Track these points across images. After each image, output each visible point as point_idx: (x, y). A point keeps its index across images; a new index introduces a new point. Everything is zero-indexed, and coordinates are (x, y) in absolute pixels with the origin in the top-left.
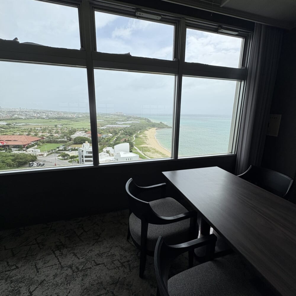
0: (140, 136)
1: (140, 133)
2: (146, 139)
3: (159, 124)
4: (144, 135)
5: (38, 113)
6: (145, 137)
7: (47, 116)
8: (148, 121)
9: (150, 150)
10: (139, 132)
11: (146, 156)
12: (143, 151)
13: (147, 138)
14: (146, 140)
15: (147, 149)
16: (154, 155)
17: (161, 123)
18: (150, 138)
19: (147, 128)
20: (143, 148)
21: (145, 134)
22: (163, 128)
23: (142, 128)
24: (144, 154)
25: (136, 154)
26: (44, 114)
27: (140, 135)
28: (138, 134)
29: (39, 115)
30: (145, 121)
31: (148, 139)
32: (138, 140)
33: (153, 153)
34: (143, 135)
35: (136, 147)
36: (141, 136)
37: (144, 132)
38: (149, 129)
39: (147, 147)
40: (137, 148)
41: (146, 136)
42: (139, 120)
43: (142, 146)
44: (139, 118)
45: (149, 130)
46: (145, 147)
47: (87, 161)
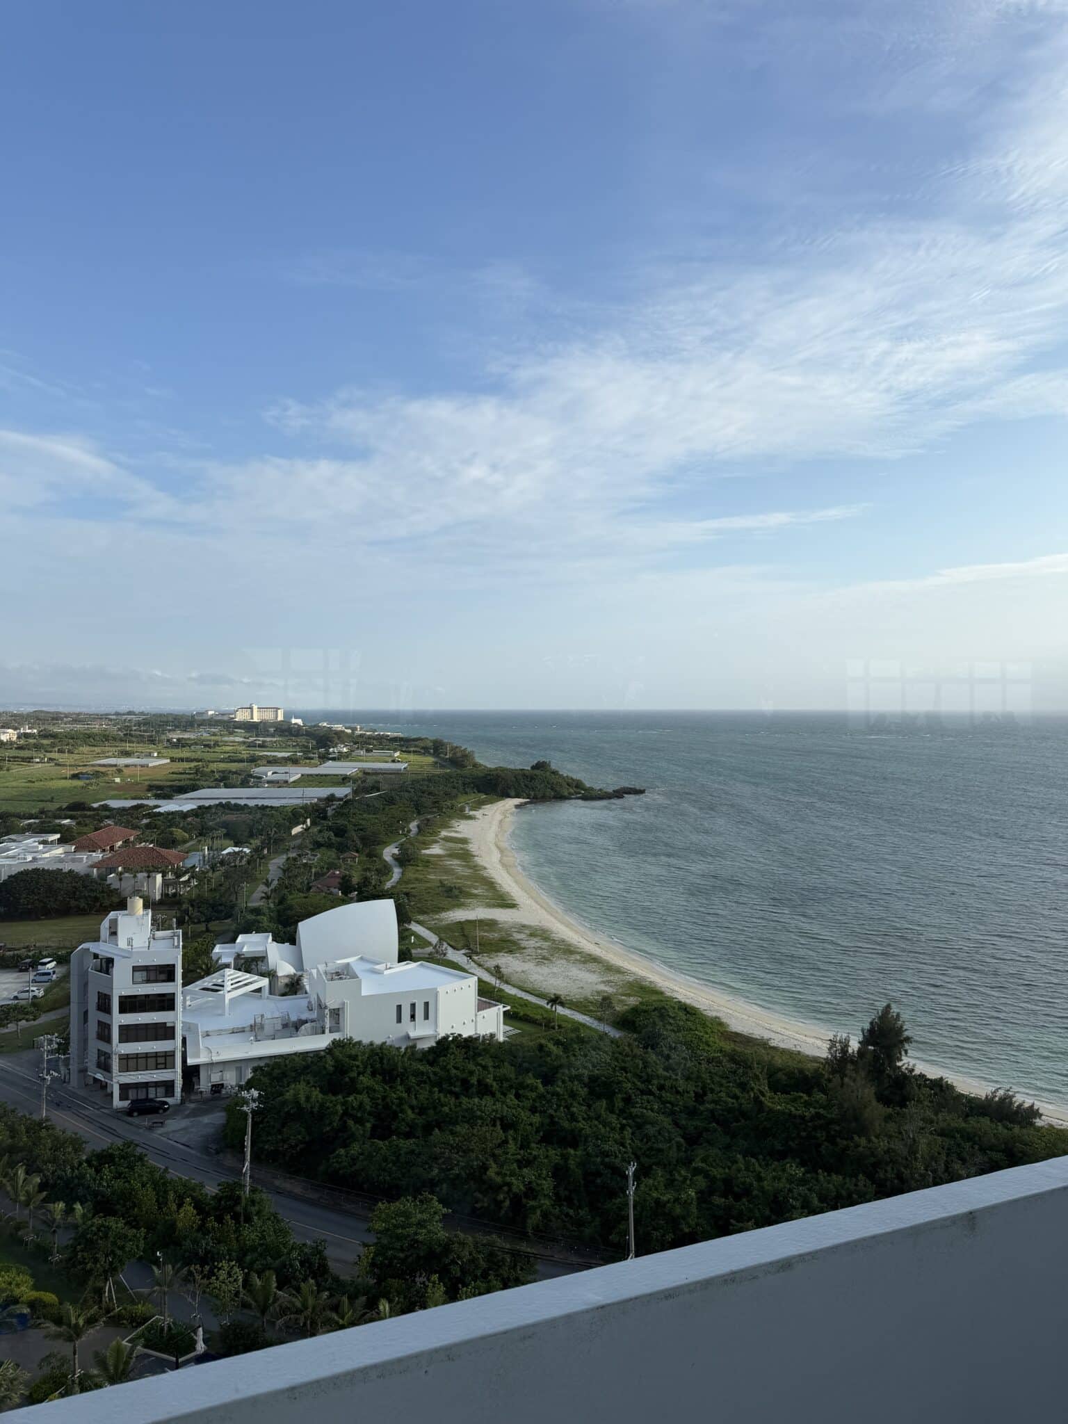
0: (427, 852)
1: (421, 831)
3: (528, 776)
4: (451, 845)
6: (460, 861)
9: (513, 942)
10: (414, 830)
12: (473, 952)
13: (473, 862)
15: (496, 935)
17: (541, 766)
19: (463, 805)
20: (471, 932)
21: (462, 841)
24: (492, 973)
28: (413, 839)
30: (438, 759)
32: (422, 880)
34: (445, 848)
36: (436, 850)
37: (445, 825)
38: (474, 806)
39: (491, 924)
41: (466, 856)
46: (477, 924)
47: (129, 1034)
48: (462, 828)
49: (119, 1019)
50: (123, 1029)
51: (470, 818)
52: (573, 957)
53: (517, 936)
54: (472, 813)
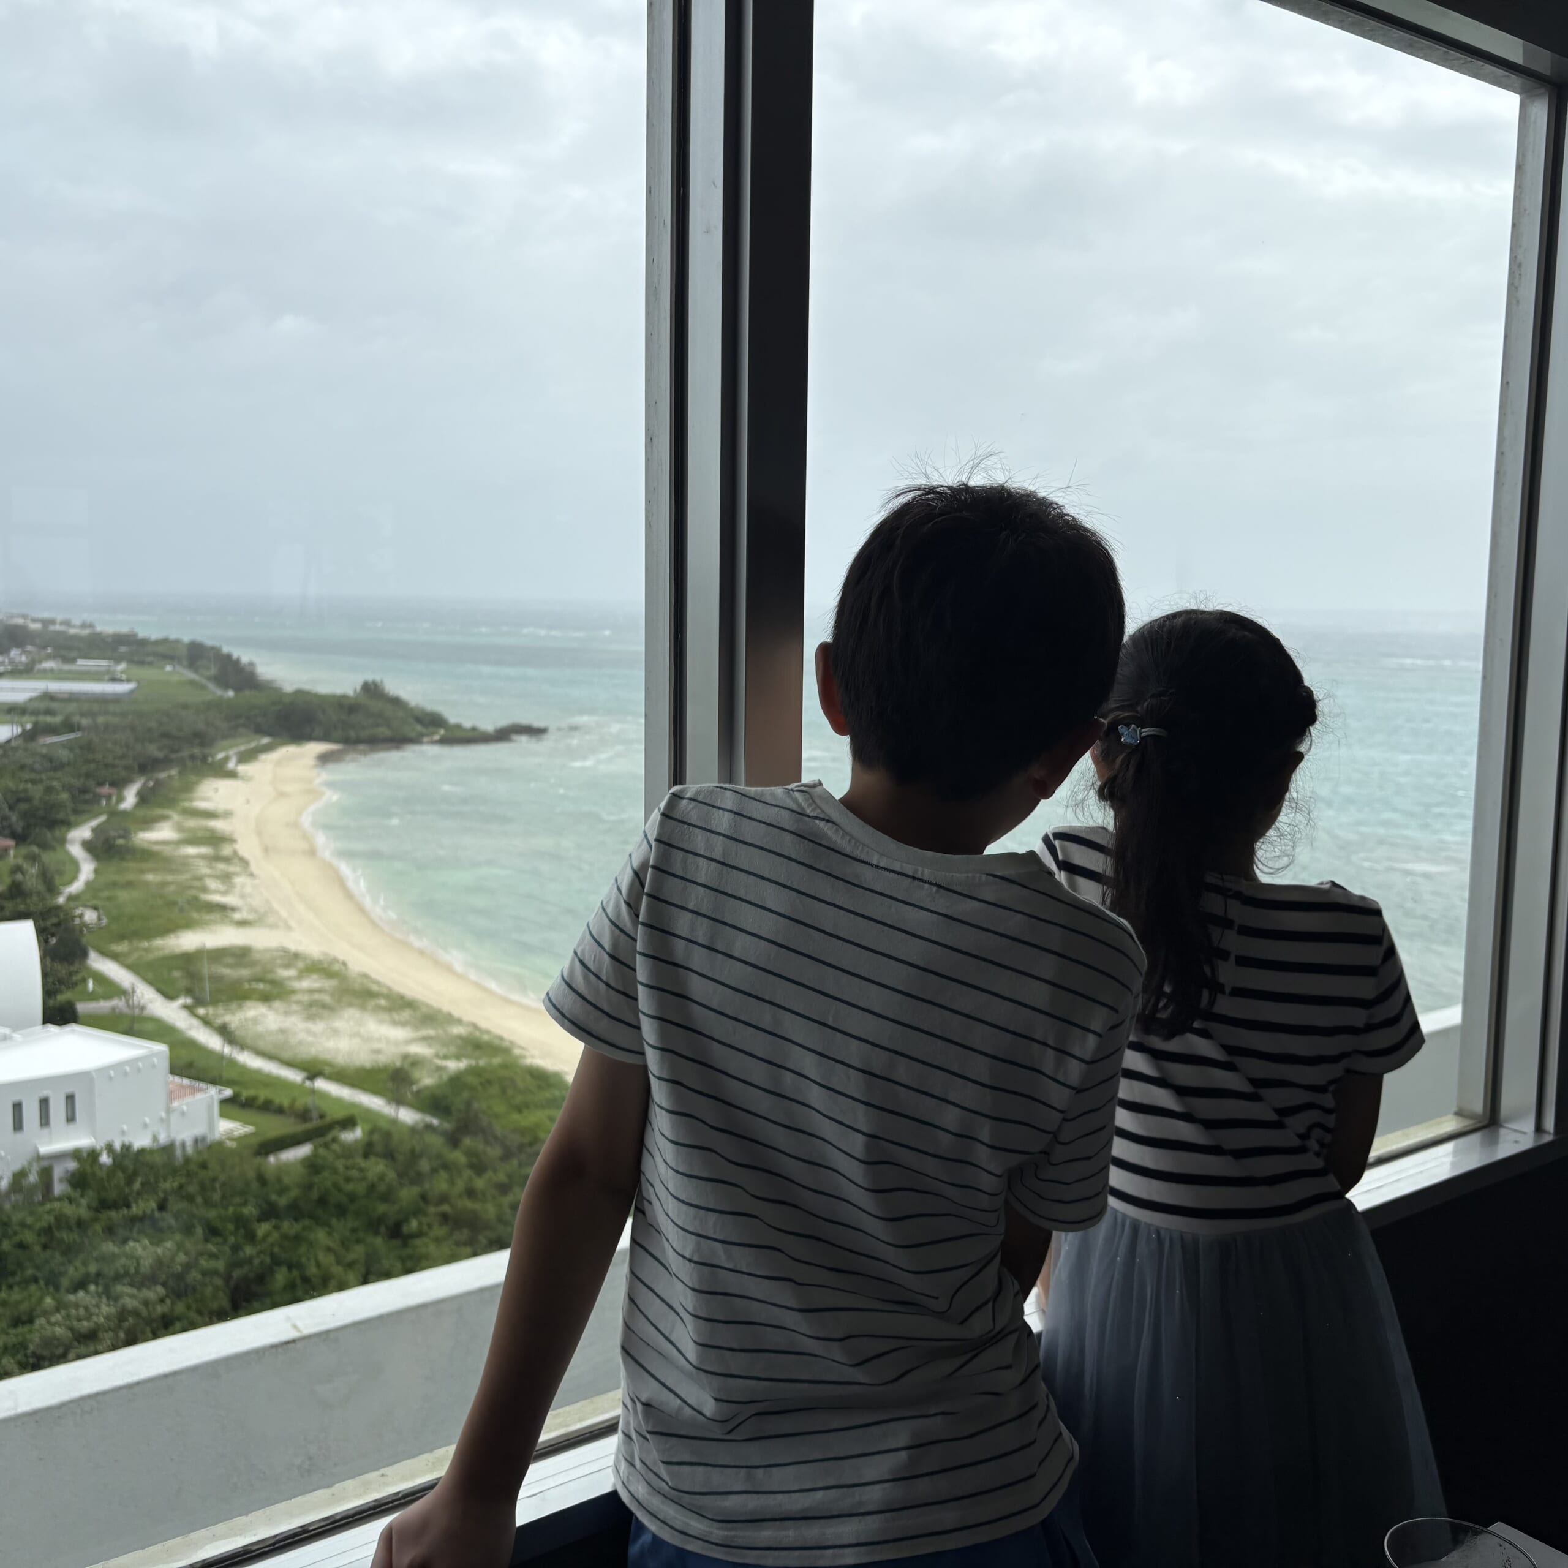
1: (143, 798)
2: (221, 866)
3: (345, 706)
4: (192, 823)
6: (203, 850)
8: (222, 680)
9: (273, 982)
10: (130, 798)
11: (243, 1047)
12: (199, 1002)
13: (227, 850)
14: (226, 878)
15: (245, 973)
16: (335, 1032)
17: (371, 690)
18: (266, 850)
19: (226, 753)
20: (206, 969)
21: (211, 815)
22: (398, 740)
23: (160, 755)
24: (224, 1031)
25: (129, 1032)
27: (148, 823)
28: (125, 814)
30: (191, 675)
31: (245, 863)
32: (129, 885)
33: (315, 1009)
34: (180, 828)
35: (115, 957)
36: (161, 834)
37: (188, 788)
38: (247, 757)
39: (241, 955)
40: (131, 967)
41: (216, 840)
42: (122, 666)
43: (188, 941)
44: (120, 640)
45: (242, 769)
46: (218, 955)
52: (372, 1003)
53: (284, 973)
54: (239, 767)
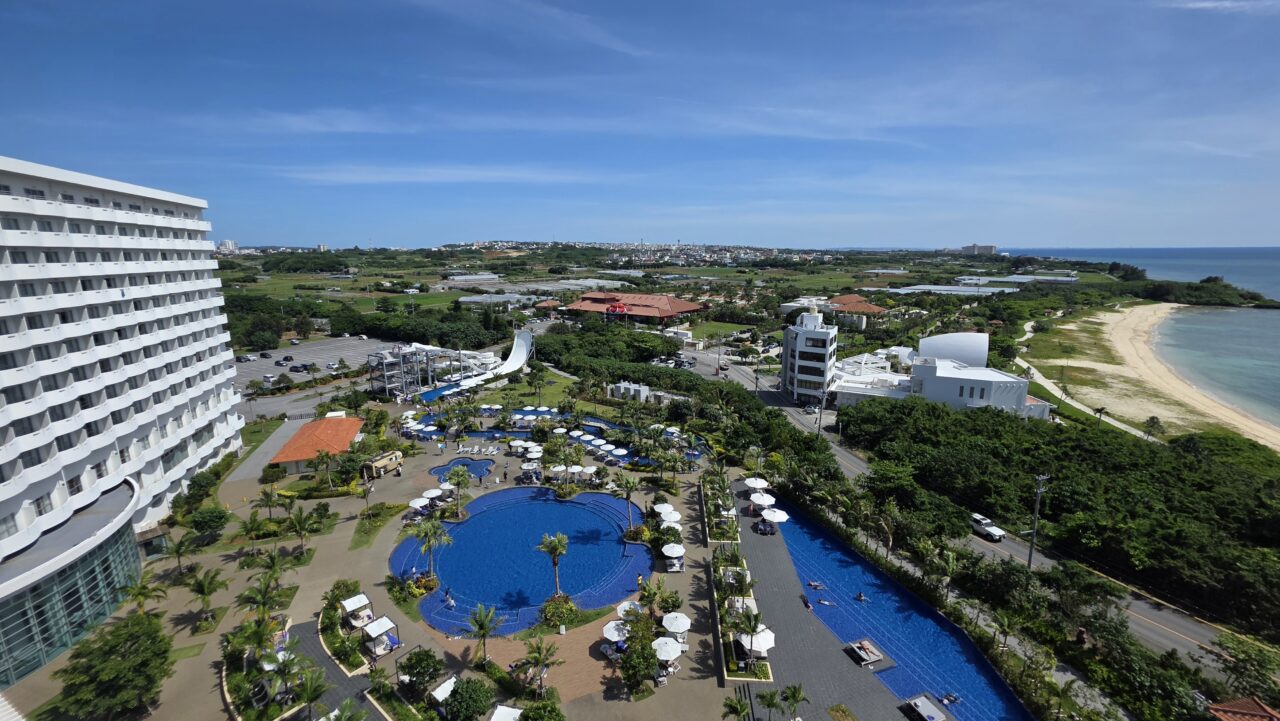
1: (1065, 315)
3: (1200, 289)
4: (1087, 325)
5: (715, 252)
6: (1089, 335)
7: (735, 260)
8: (1124, 277)
9: (1103, 383)
10: (1059, 315)
15: (1090, 377)
17: (1211, 281)
19: (1115, 303)
20: (1069, 372)
21: (1098, 324)
26: (728, 254)
27: (1063, 323)
28: (1055, 319)
29: (715, 257)
32: (1047, 341)
34: (1078, 326)
35: (1029, 362)
36: (1068, 327)
37: (1090, 314)
41: (1096, 332)
42: (1075, 272)
43: (1065, 362)
44: (1078, 263)
46: (1077, 369)
47: (804, 370)
48: (1104, 317)
49: (799, 362)
50: (800, 367)
51: (1118, 312)
54: (1121, 309)
